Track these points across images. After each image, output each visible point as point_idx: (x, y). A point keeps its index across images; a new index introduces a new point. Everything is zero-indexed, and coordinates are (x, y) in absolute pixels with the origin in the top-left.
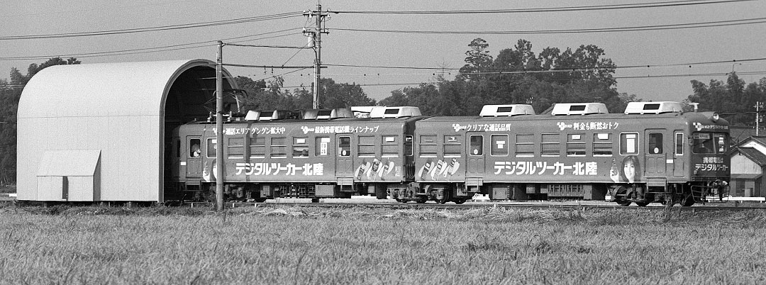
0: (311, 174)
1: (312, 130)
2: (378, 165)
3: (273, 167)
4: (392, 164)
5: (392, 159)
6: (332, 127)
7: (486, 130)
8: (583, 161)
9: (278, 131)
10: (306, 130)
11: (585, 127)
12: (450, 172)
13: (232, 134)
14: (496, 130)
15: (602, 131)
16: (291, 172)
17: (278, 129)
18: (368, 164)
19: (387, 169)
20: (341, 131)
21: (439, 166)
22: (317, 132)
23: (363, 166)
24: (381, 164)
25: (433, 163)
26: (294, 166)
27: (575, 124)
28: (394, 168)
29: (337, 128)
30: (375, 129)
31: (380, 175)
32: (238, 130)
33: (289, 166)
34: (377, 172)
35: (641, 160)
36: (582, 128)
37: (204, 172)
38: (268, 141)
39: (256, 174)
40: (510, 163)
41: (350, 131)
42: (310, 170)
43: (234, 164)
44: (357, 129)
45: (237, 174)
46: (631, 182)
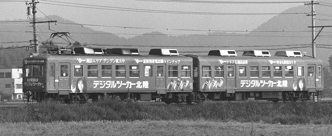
0: (141, 87)
1: (141, 61)
2: (180, 82)
3: (117, 84)
4: (188, 82)
5: (188, 79)
6: (153, 60)
7: (236, 63)
8: (281, 80)
9: (120, 61)
10: (137, 61)
11: (282, 63)
12: (218, 86)
13: (90, 62)
14: (241, 63)
15: (289, 65)
16: (129, 86)
17: (120, 60)
18: (175, 81)
19: (185, 85)
20: (159, 63)
21: (213, 83)
22: (144, 62)
23: (172, 83)
24: (182, 82)
25: (210, 81)
26: (130, 83)
27: (277, 61)
28: (189, 84)
29: (156, 60)
30: (178, 62)
31: (181, 88)
32: (94, 60)
33: (128, 82)
34: (180, 86)
35: (306, 79)
36: (280, 63)
37: (72, 86)
38: (114, 67)
39: (107, 87)
40: (248, 81)
41: (164, 62)
42: (141, 85)
43: (92, 81)
44: (168, 61)
45: (94, 87)
46: (301, 90)
